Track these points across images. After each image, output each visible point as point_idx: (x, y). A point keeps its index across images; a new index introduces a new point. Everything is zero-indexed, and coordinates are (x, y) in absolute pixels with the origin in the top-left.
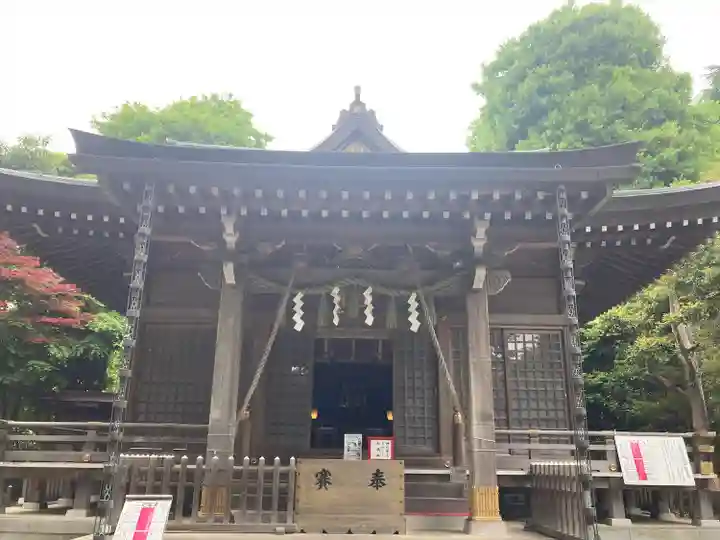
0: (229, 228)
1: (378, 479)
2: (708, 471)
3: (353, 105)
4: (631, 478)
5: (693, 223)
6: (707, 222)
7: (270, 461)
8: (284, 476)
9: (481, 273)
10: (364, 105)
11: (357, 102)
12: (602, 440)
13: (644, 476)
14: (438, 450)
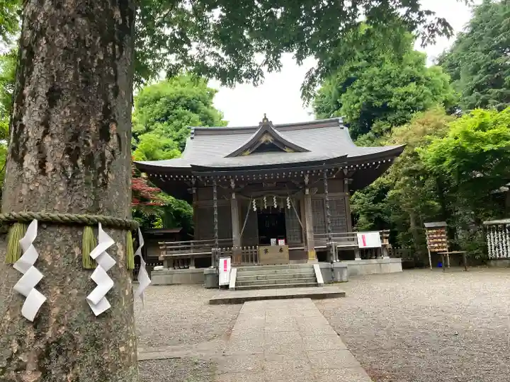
0: (232, 183)
1: (281, 250)
2: (386, 242)
3: (264, 120)
4: (361, 246)
5: (382, 162)
6: (387, 161)
7: (251, 248)
8: (256, 252)
9: (307, 191)
10: (267, 119)
11: (265, 118)
12: (353, 235)
13: (365, 245)
14: (302, 242)
